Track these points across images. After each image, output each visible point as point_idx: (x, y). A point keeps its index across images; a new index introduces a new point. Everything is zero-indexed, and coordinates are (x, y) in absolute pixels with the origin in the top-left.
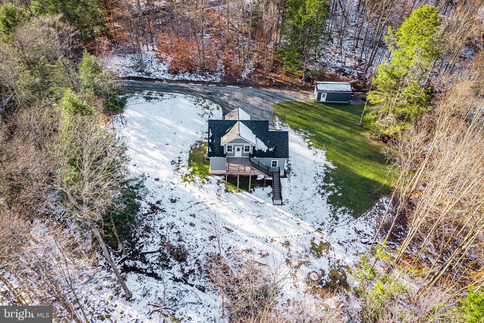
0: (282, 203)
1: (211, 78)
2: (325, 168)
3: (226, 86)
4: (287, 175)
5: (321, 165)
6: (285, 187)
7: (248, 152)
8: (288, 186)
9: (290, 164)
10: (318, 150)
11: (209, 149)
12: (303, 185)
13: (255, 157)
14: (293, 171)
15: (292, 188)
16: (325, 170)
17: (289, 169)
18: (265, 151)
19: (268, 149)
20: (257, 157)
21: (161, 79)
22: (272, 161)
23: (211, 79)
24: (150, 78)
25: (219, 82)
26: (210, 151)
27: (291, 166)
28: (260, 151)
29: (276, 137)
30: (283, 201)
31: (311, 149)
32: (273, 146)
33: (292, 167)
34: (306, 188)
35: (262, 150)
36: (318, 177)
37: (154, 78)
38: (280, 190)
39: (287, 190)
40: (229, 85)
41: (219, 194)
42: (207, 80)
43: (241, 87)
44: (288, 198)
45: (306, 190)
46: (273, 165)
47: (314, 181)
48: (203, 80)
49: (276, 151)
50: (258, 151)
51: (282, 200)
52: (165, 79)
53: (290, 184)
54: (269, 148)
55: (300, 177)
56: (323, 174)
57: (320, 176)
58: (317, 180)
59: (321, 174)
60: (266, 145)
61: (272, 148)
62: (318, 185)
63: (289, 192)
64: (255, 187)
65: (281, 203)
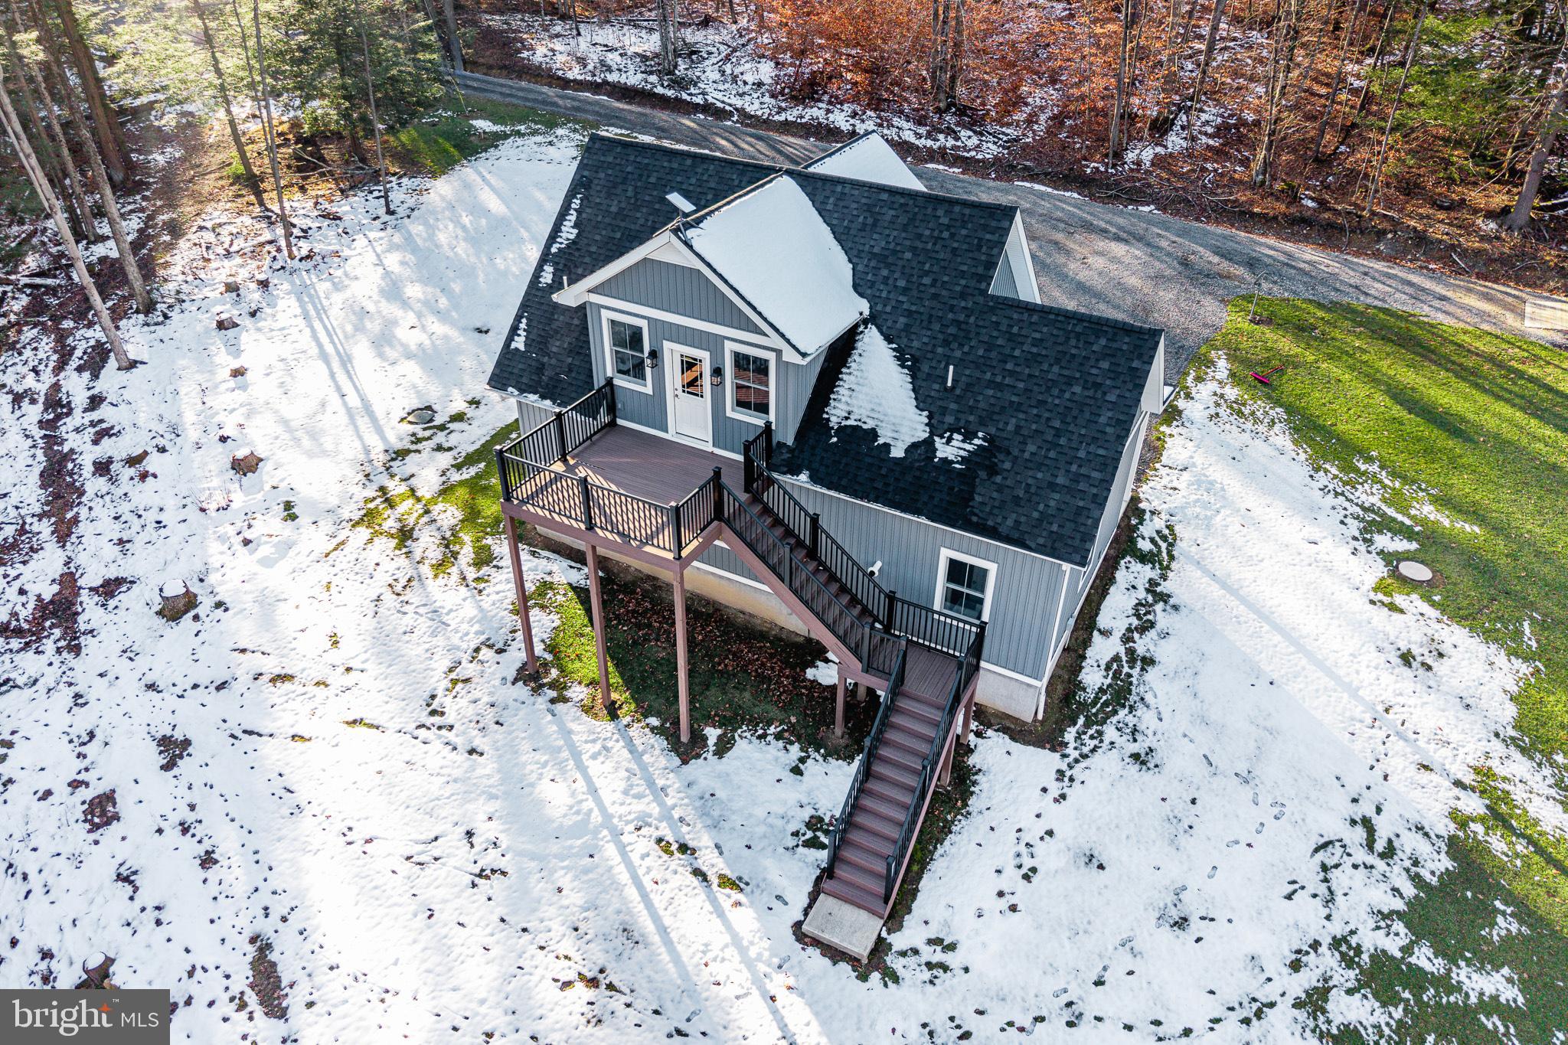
0: (880, 947)
1: (957, 139)
2: (1473, 805)
3: (1010, 180)
4: (1070, 735)
5: (1437, 755)
6: (991, 818)
7: (757, 420)
8: (1027, 821)
9: (1148, 662)
10: (1455, 635)
11: (514, 330)
12: (1174, 873)
13: (804, 477)
14: (1146, 719)
15: (1048, 857)
16: (1454, 815)
17: (1120, 694)
18: (897, 452)
19: (928, 444)
20: (814, 479)
21: (723, 110)
22: (946, 554)
23: (951, 142)
24: (678, 100)
25: (983, 161)
26: (519, 343)
27: (1152, 674)
28: (860, 438)
29: (1033, 359)
30: (899, 941)
31: (1393, 608)
32: (982, 423)
33: (1154, 684)
34: (1193, 906)
35: (873, 434)
36: (1361, 856)
37: (699, 100)
38: (935, 832)
39: (1003, 849)
40: (1033, 178)
41: (468, 669)
42: (929, 143)
43: (1092, 197)
44: (962, 929)
45: (1182, 923)
46: (953, 598)
47: (1311, 877)
48: (912, 139)
49: (993, 471)
50: (842, 430)
51: (894, 920)
52: (741, 111)
53: (1056, 816)
54: (935, 427)
55: (1178, 795)
56: (1424, 848)
57: (1389, 853)
58: (1341, 879)
59: (1411, 843)
60: (921, 403)
61: (968, 437)
62: (1337, 929)
63: (1011, 879)
64: (753, 723)
65: (861, 947)
